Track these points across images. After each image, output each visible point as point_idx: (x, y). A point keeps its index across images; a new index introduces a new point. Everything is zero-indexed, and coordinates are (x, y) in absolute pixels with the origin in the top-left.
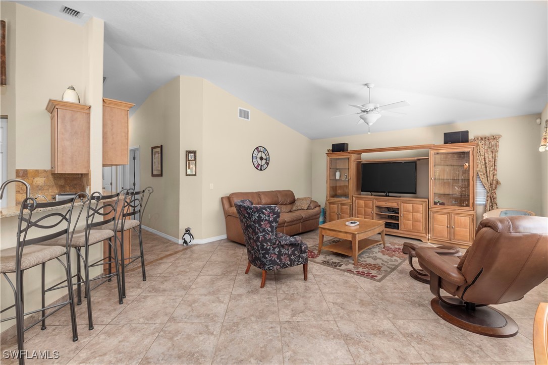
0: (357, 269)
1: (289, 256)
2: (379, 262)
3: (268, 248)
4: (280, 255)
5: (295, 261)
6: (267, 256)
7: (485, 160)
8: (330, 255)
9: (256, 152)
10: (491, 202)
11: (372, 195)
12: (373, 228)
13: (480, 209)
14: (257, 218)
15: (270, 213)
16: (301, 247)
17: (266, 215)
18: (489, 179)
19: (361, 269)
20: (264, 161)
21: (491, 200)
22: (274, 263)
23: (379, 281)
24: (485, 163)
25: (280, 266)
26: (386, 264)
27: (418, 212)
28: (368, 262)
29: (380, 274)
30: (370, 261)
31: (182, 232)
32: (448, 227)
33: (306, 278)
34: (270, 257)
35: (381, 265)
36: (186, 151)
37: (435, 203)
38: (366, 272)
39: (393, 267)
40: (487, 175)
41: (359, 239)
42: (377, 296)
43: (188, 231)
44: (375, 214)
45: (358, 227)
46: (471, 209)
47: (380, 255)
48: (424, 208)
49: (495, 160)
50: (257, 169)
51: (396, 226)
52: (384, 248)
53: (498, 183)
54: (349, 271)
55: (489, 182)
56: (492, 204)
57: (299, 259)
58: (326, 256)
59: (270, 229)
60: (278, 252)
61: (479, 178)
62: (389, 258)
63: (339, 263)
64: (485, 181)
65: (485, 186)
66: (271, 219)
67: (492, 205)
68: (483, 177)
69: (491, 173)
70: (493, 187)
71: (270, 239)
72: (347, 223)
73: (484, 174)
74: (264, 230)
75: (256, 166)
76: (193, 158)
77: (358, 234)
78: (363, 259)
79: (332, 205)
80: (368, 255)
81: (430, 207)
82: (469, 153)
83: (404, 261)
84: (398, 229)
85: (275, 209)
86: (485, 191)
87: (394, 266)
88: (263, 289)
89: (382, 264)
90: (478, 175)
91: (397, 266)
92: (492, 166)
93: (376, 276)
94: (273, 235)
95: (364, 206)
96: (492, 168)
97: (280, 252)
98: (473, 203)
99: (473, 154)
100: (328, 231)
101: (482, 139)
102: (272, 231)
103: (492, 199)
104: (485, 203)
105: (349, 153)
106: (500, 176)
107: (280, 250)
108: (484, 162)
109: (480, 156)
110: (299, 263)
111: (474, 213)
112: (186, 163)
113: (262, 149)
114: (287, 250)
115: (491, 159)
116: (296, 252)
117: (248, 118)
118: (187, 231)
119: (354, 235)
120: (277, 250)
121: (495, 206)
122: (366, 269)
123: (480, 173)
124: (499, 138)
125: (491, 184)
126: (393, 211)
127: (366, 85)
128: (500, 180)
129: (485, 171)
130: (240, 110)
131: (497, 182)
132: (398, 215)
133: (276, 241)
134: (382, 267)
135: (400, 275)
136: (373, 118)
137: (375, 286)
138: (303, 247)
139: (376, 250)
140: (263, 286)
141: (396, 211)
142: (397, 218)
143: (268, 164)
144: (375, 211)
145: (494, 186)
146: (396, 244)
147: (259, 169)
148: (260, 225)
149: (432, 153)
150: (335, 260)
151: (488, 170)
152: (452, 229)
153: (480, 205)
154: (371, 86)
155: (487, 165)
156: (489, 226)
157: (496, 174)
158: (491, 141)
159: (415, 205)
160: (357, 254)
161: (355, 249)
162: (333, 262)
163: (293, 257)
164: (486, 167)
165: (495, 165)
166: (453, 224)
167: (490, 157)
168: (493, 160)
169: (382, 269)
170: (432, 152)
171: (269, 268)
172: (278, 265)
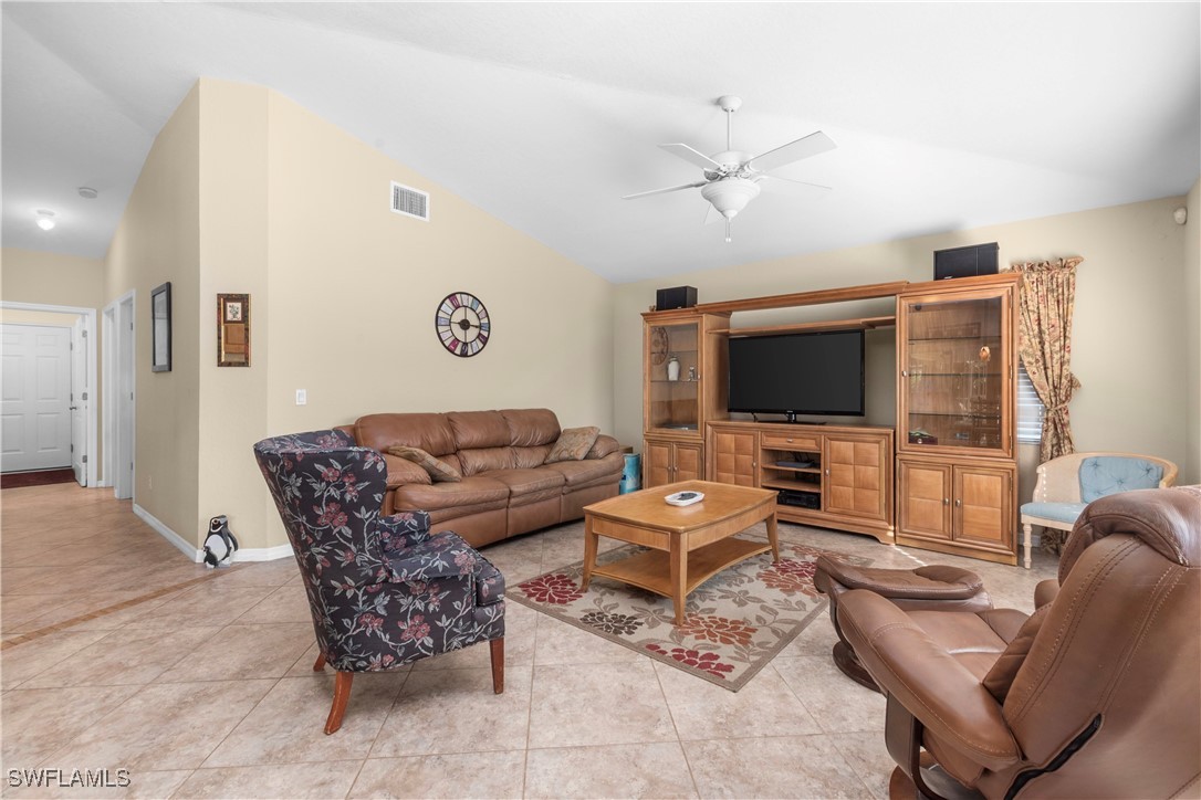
0: (680, 642)
1: (430, 618)
2: (751, 611)
3: (349, 594)
4: (394, 616)
5: (452, 634)
6: (346, 622)
7: (1039, 324)
8: (617, 594)
9: (448, 307)
10: (1056, 434)
11: (756, 420)
12: (738, 511)
13: (1027, 455)
14: (298, 494)
15: (345, 473)
16: (479, 586)
17: (328, 484)
18: (1050, 372)
19: (689, 643)
20: (472, 333)
21: (1056, 428)
22: (373, 645)
23: (735, 687)
24: (1041, 332)
25: (394, 654)
26: (769, 618)
27: (867, 463)
28: (718, 615)
29: (743, 659)
30: (726, 609)
31: (204, 528)
32: (944, 502)
33: (498, 686)
34: (358, 626)
35: (755, 624)
36: (219, 296)
37: (912, 440)
38: (702, 653)
39: (787, 628)
40: (1045, 364)
41: (691, 549)
42: (713, 756)
43: (219, 527)
44: (760, 470)
45: (701, 507)
46: (1006, 455)
47: (758, 588)
48: (883, 452)
49: (1065, 323)
50: (452, 352)
51: (814, 502)
52: (775, 564)
53: (1072, 383)
54: (653, 649)
55: (1050, 380)
56: (1059, 439)
57: (472, 626)
58: (603, 594)
59: (347, 532)
60: (386, 607)
61: (1025, 371)
62: (783, 596)
63: (633, 618)
64: (1038, 378)
65: (1040, 392)
66: (348, 497)
67: (1058, 444)
68: (1035, 369)
69: (1056, 357)
70: (1061, 392)
71: (353, 565)
72: (669, 498)
73: (1037, 361)
74: (328, 535)
75: (447, 344)
76: (239, 317)
77: (686, 531)
78: (708, 604)
79: (656, 448)
80: (725, 587)
81: (898, 451)
82: (999, 299)
83: (821, 608)
84: (819, 508)
85: (363, 461)
86: (1040, 406)
87: (793, 626)
88: (331, 740)
89: (759, 619)
90: (1022, 365)
91: (801, 626)
92: (1059, 339)
93: (729, 668)
94: (363, 550)
95: (733, 450)
96: (1057, 344)
97: (393, 607)
98: (1012, 439)
99: (1011, 306)
100: (607, 524)
101: (1032, 268)
102: (357, 539)
103: (1059, 426)
104: (1039, 437)
105: (697, 310)
106: (1078, 366)
107: (393, 600)
108: (1036, 328)
109: (1026, 314)
110: (470, 640)
111: (1014, 466)
112: (219, 330)
113: (467, 301)
114: (423, 599)
115: (1054, 320)
116: (457, 604)
117: (422, 214)
118: (215, 527)
119: (675, 536)
120: (382, 601)
121: (1067, 447)
122: (708, 641)
123: (1026, 360)
124: (1077, 263)
125: (1055, 388)
126: (807, 462)
127: (719, 102)
128: (1078, 376)
129: (1040, 353)
130: (397, 190)
131: (1071, 381)
132: (816, 471)
133: (376, 570)
134: (754, 631)
135: (805, 661)
136: (738, 194)
137: (718, 711)
138: (485, 587)
139: (752, 571)
140: (332, 726)
141: (813, 460)
142: (815, 480)
143: (485, 341)
144: (761, 461)
145: (1063, 392)
146: (809, 550)
147: (458, 351)
148: (313, 519)
149: (903, 304)
150: (625, 607)
151: (1047, 350)
152: (956, 510)
153: (1026, 442)
154: (733, 103)
155: (1046, 337)
156: (1132, 534)
157: (1069, 361)
158: (1056, 273)
159: (861, 445)
160: (684, 592)
161: (678, 578)
162: (615, 617)
163: (444, 622)
164: (1042, 343)
165: (1065, 337)
166: (957, 493)
167: (1053, 315)
168: (1059, 324)
169: (755, 638)
170: (903, 302)
171: (353, 663)
172: (386, 650)
